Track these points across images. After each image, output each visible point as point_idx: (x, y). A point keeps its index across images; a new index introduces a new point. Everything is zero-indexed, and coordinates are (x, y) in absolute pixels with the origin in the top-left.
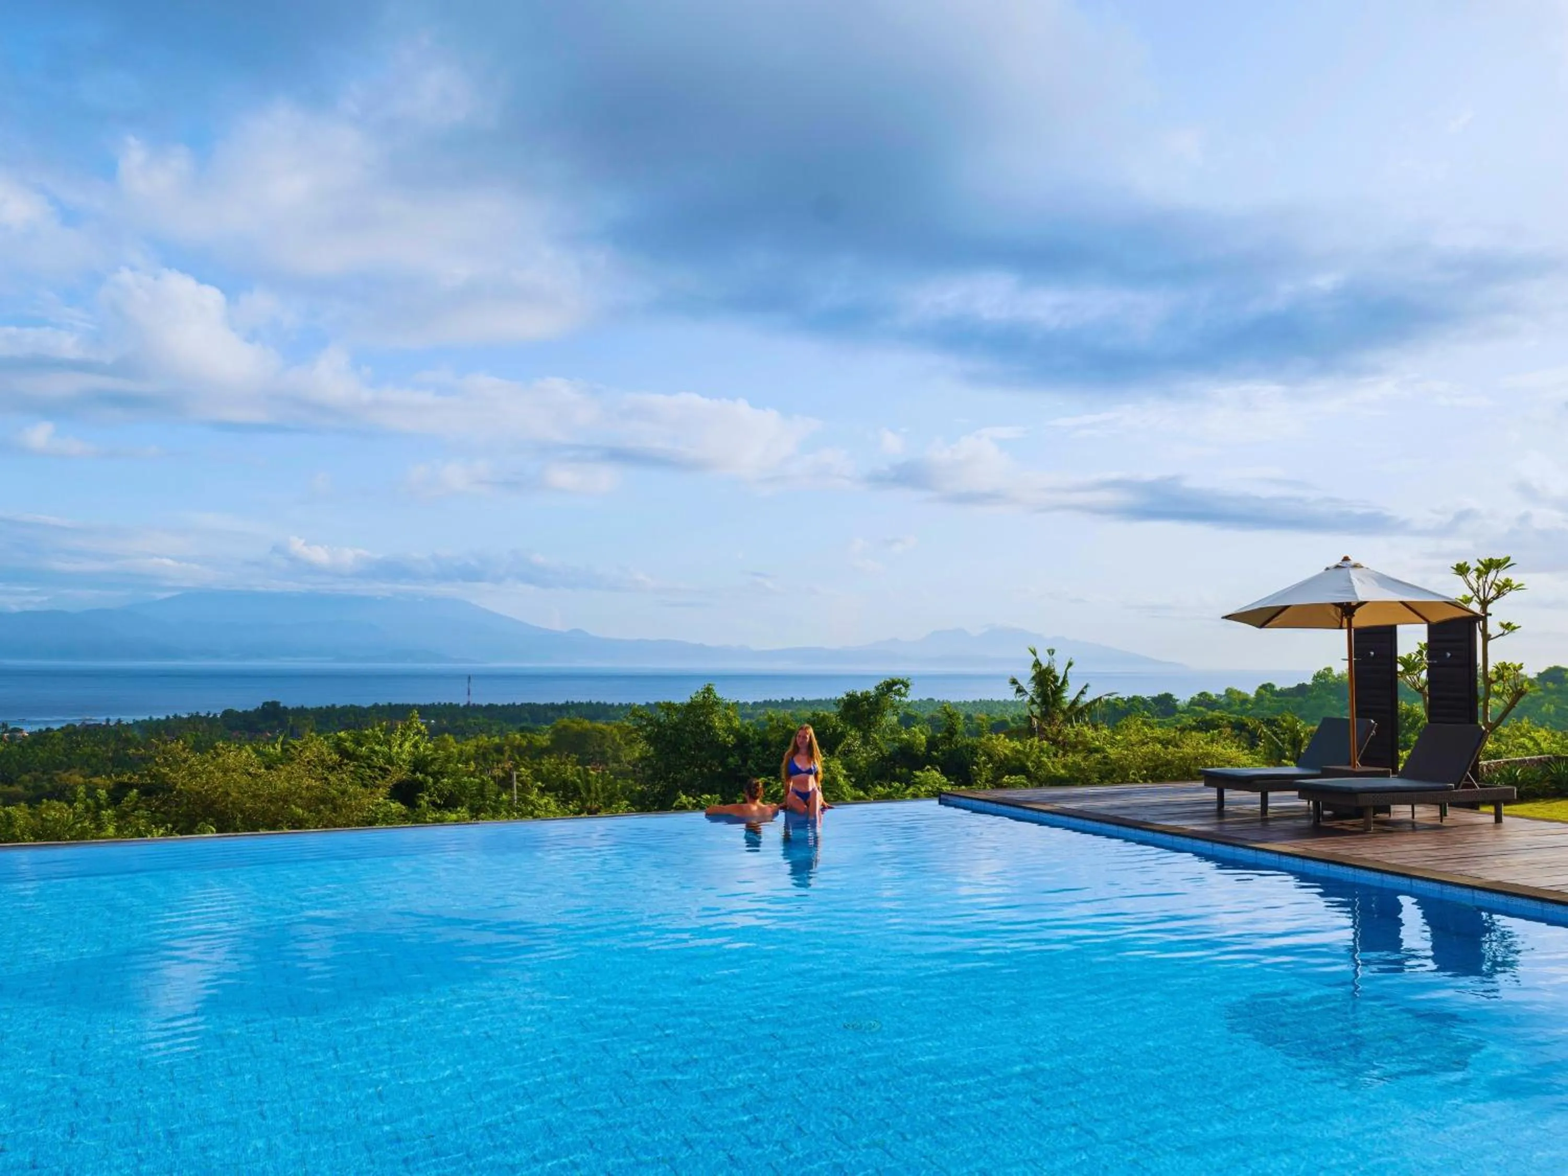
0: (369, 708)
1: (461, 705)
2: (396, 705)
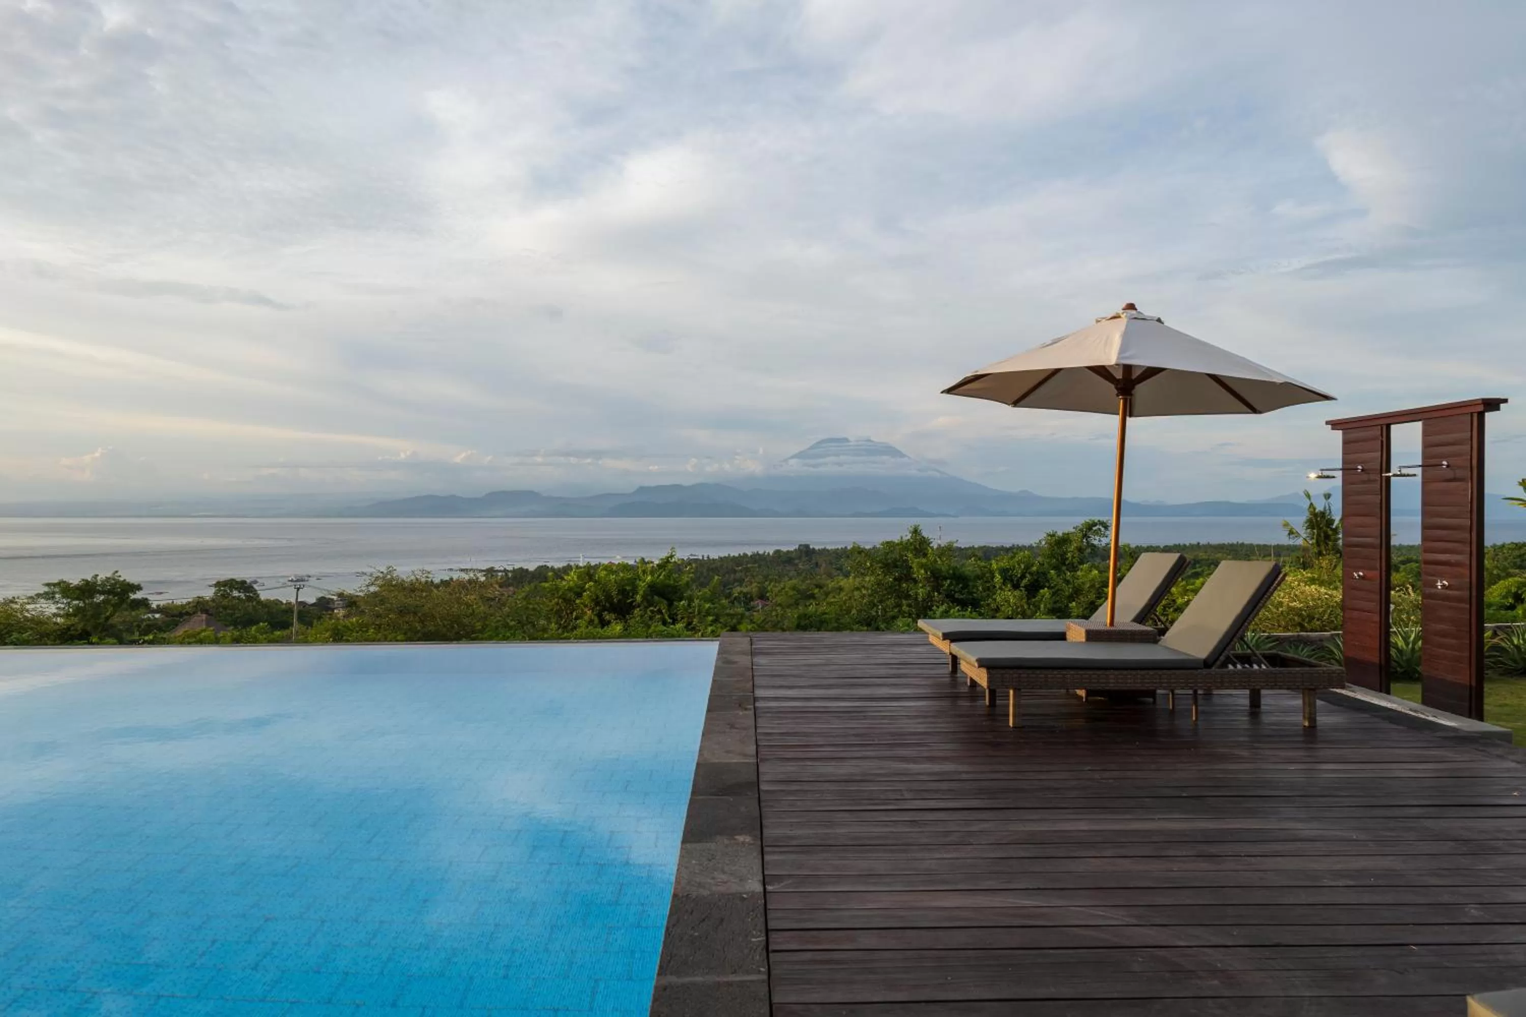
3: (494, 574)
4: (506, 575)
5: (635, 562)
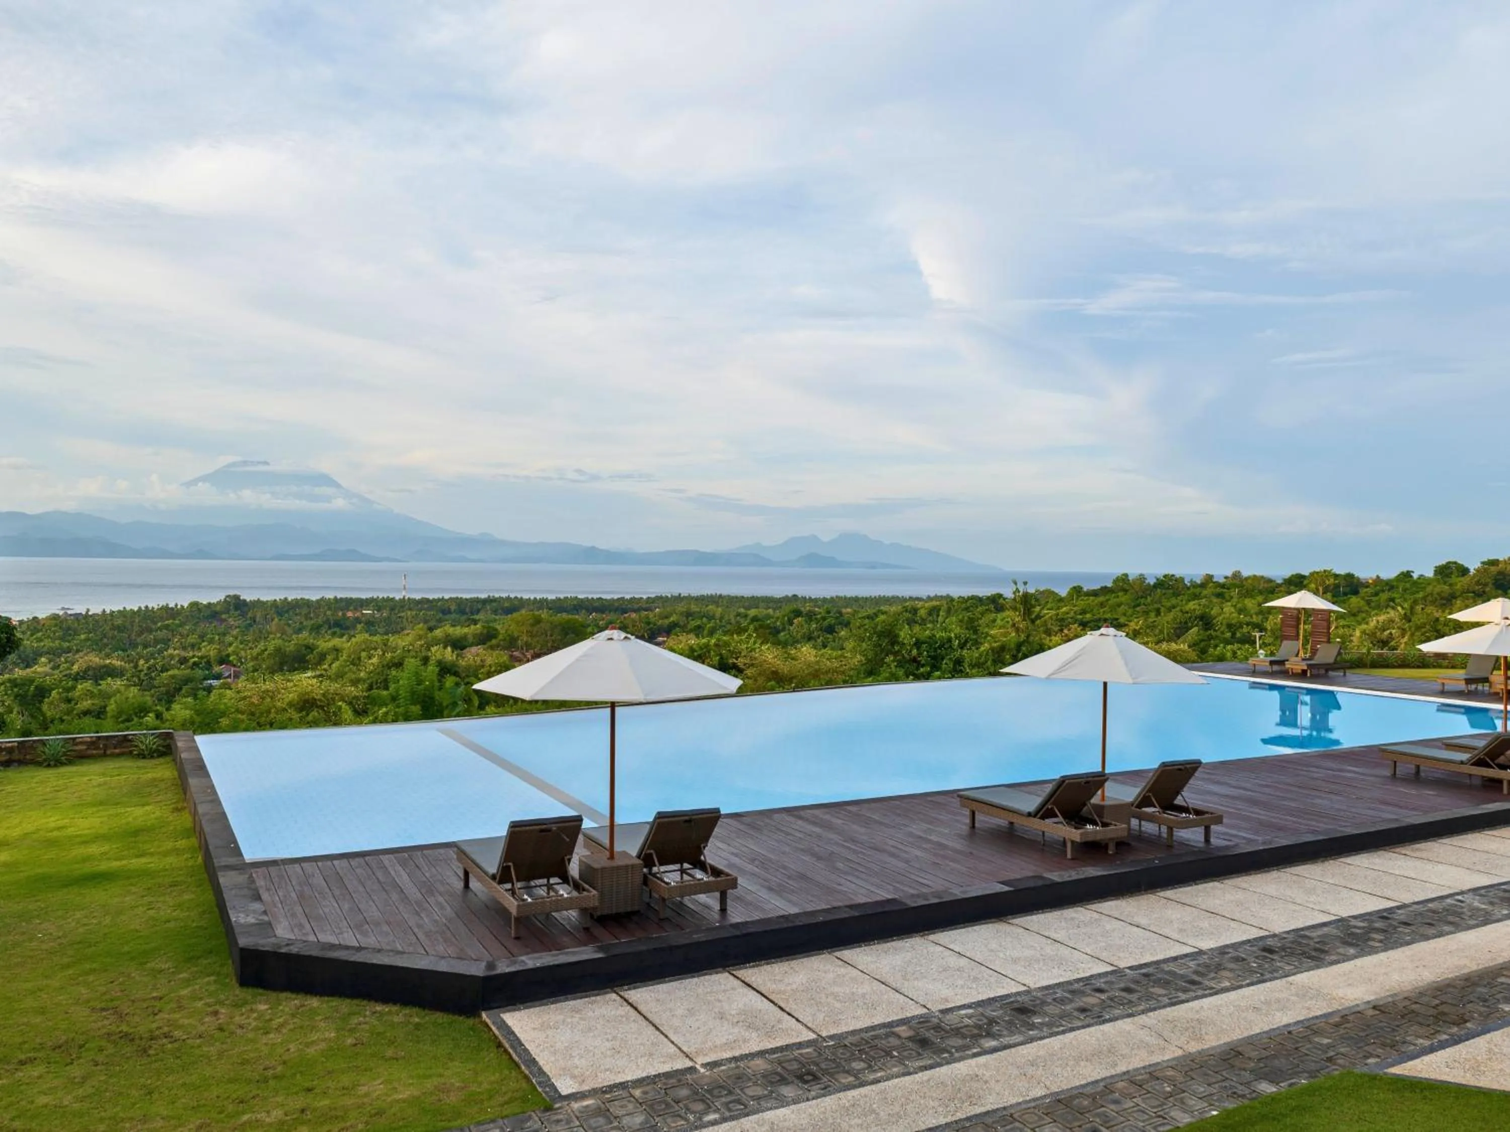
1: (398, 599)
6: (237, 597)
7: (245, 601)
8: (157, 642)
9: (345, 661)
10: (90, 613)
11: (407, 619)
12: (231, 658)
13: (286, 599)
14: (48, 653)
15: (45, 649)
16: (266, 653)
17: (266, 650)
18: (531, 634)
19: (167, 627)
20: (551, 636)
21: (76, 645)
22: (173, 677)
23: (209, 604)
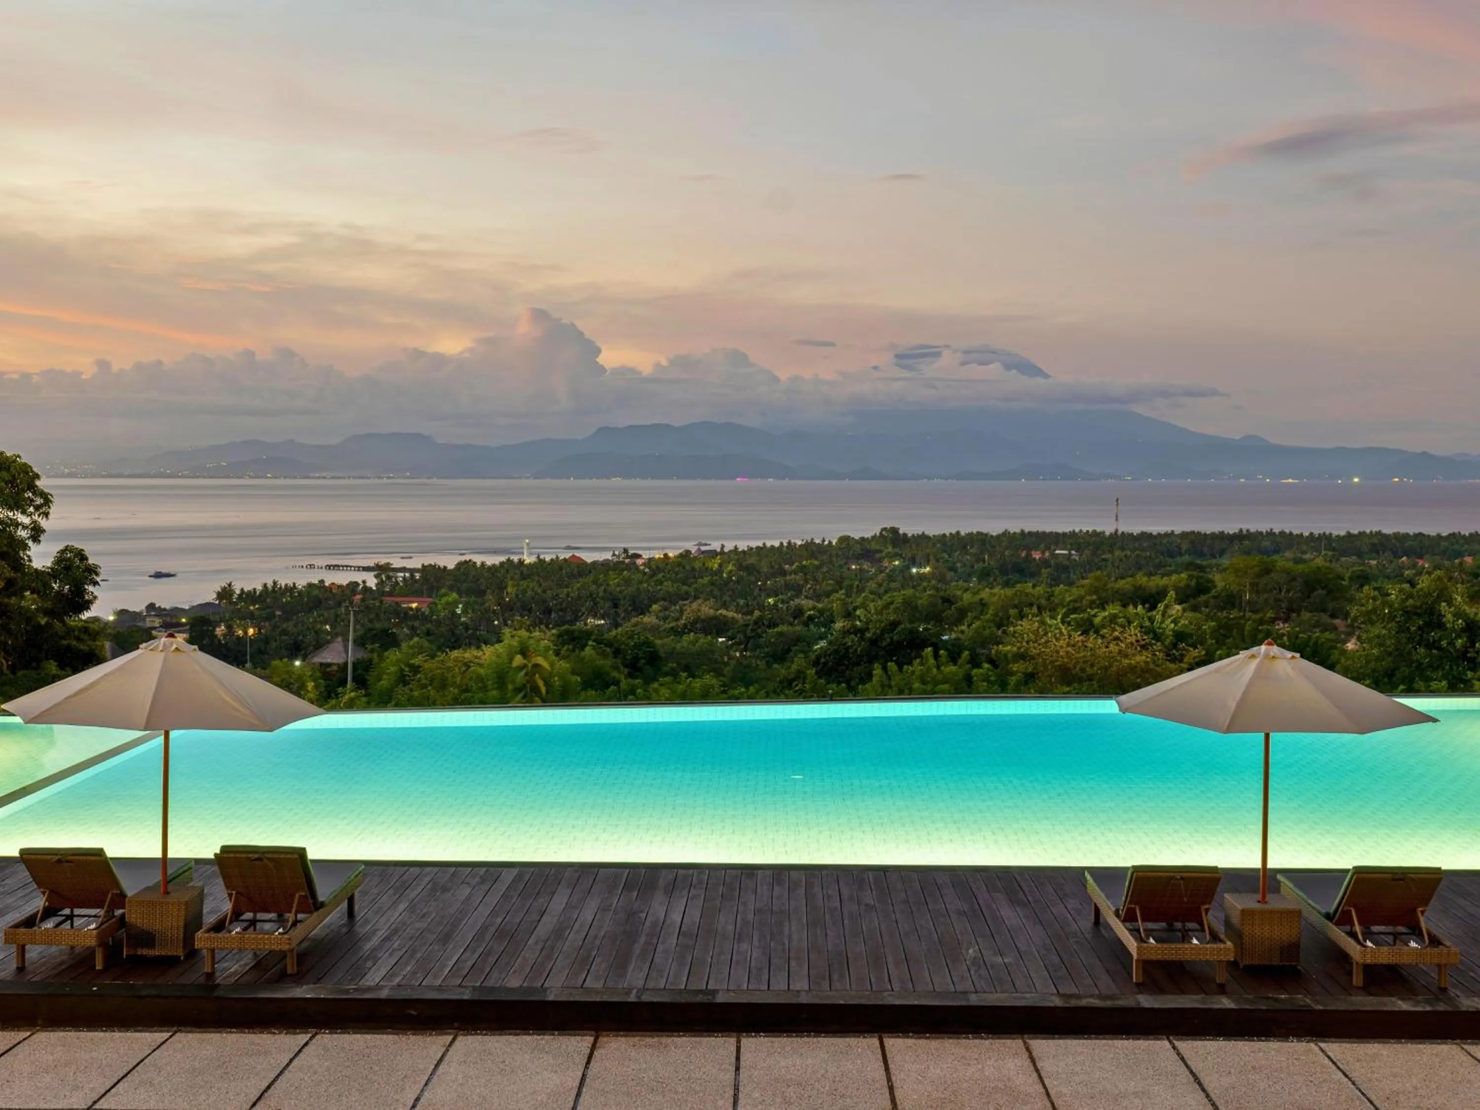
0: (998, 536)
1: (1107, 533)
2: (1030, 533)
3: (391, 574)
4: (412, 576)
5: (614, 555)
6: (894, 531)
7: (905, 535)
8: (788, 586)
9: (988, 621)
10: (726, 550)
11: (1113, 563)
12: (858, 612)
13: (958, 533)
14: (664, 599)
15: (661, 595)
16: (892, 607)
17: (892, 603)
18: (1255, 588)
19: (802, 569)
20: (1288, 591)
21: (696, 590)
22: (781, 634)
23: (863, 539)
